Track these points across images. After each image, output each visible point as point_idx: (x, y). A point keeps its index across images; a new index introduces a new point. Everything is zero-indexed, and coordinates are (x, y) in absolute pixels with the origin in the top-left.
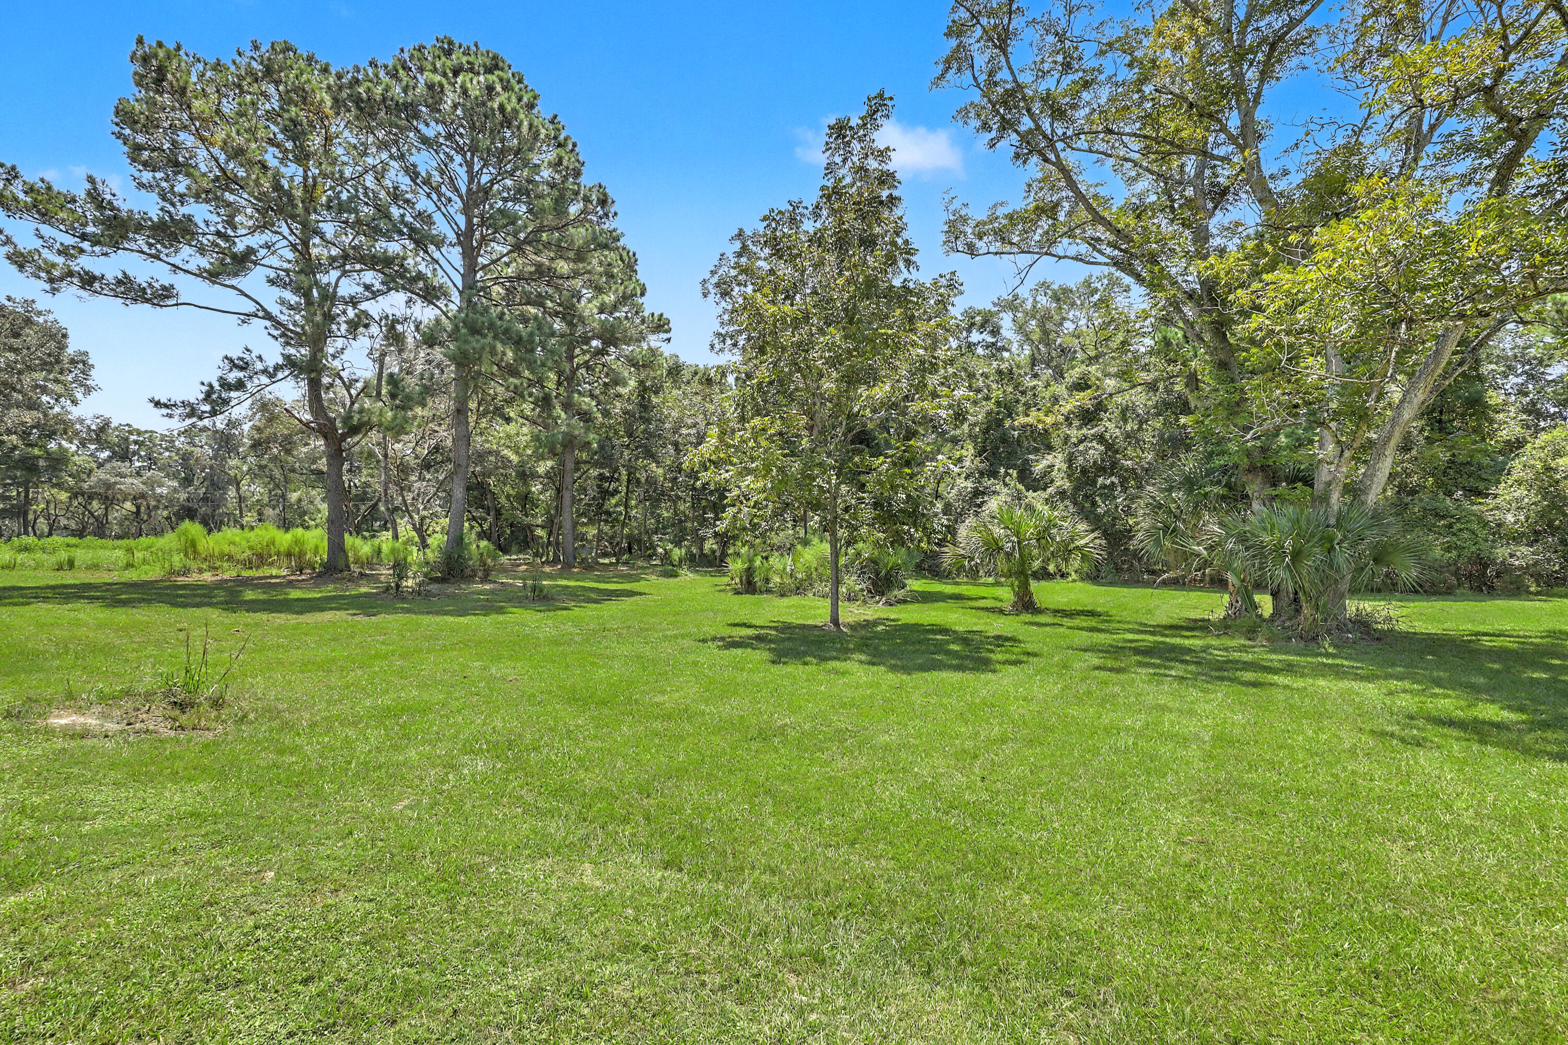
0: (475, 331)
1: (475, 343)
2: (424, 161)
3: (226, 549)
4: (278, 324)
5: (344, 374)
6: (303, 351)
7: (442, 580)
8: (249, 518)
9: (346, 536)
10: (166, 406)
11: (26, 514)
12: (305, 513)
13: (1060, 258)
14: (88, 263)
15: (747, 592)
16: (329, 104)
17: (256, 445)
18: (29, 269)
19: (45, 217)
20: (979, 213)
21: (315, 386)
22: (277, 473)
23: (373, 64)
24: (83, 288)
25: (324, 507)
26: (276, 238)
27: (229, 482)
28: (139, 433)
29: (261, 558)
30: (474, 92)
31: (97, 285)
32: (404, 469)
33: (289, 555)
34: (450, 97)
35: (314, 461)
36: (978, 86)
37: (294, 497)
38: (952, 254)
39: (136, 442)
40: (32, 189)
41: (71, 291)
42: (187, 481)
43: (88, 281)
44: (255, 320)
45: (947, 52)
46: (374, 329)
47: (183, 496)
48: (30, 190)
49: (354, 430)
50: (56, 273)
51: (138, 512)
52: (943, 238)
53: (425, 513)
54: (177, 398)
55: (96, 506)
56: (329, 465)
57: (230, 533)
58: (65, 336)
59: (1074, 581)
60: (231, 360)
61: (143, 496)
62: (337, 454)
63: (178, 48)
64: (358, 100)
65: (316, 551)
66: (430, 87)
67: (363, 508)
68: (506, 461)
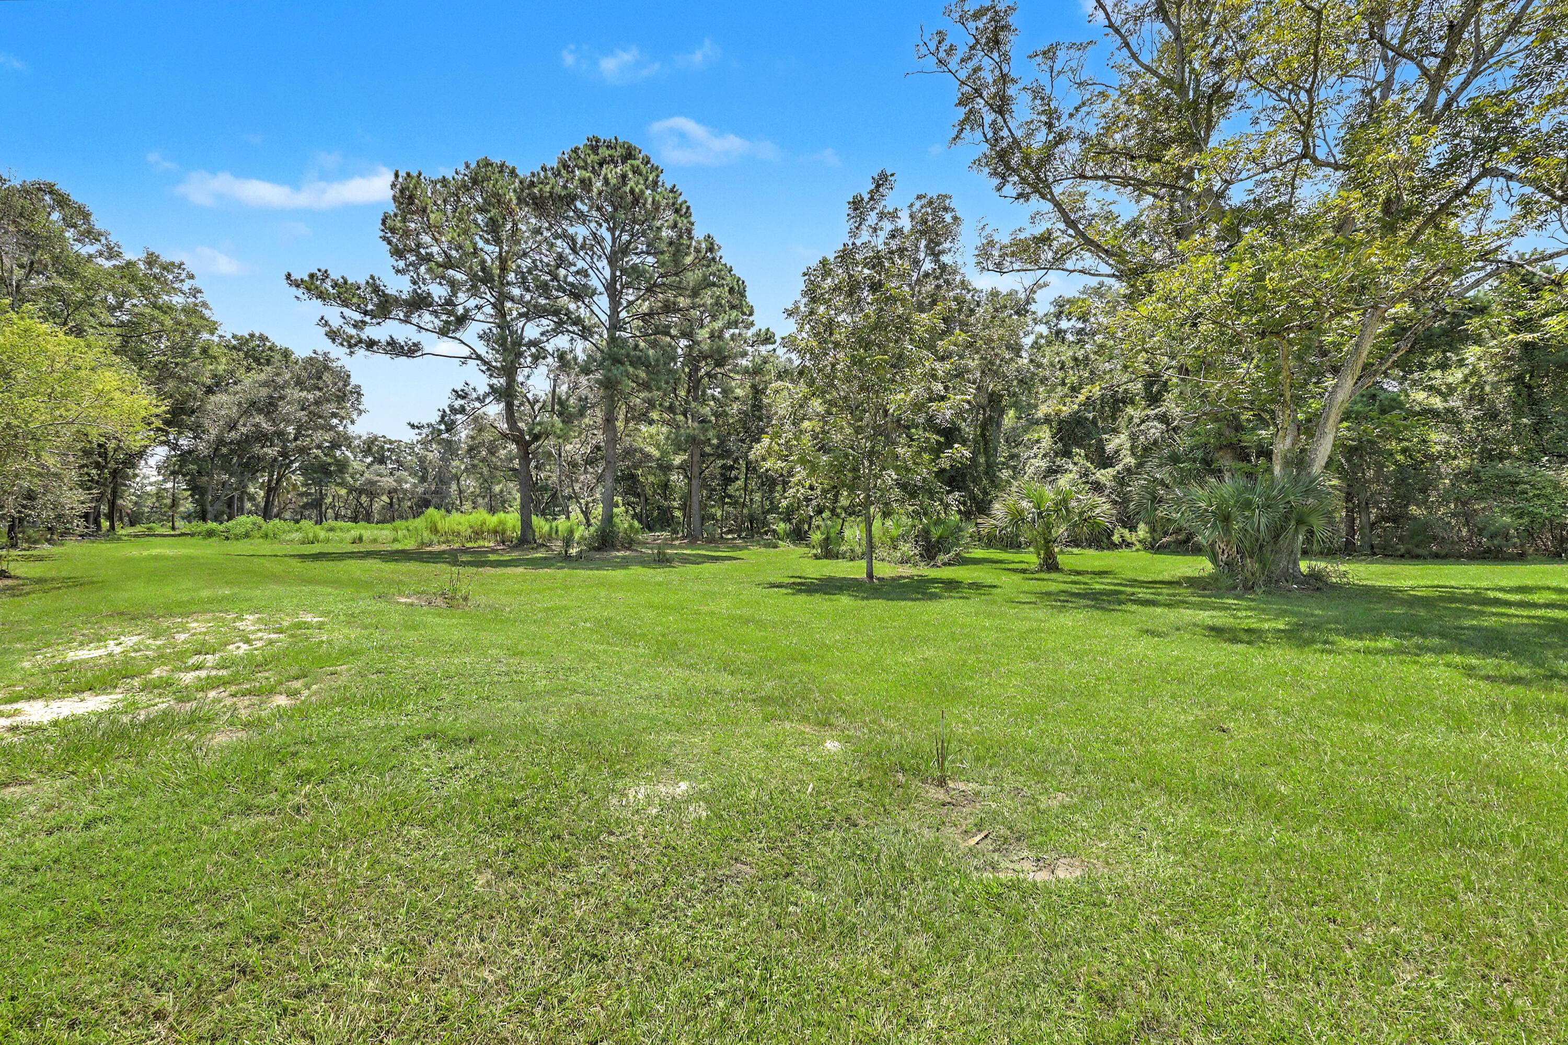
0: (617, 361)
1: (616, 371)
2: (580, 232)
3: (456, 528)
4: (485, 363)
5: (530, 396)
6: (502, 381)
7: (598, 549)
8: (467, 506)
9: (534, 517)
10: (418, 428)
11: (321, 505)
12: (505, 502)
13: (1071, 272)
14: (371, 332)
15: (826, 557)
16: (515, 201)
17: (471, 449)
18: (338, 341)
19: (345, 303)
20: (1004, 238)
21: (509, 407)
22: (485, 471)
23: (544, 169)
24: (367, 350)
25: (518, 496)
26: (482, 302)
27: (451, 479)
28: (391, 442)
29: (478, 534)
30: (613, 181)
31: (375, 348)
32: (574, 465)
33: (496, 532)
34: (598, 184)
35: (511, 460)
36: (987, 141)
37: (497, 489)
38: (985, 272)
39: (389, 450)
40: (336, 284)
41: (361, 352)
42: (423, 479)
43: (371, 344)
44: (469, 361)
45: (962, 117)
46: (550, 360)
47: (420, 490)
48: (335, 285)
49: (536, 438)
50: (353, 341)
51: (391, 504)
52: (975, 260)
53: (590, 499)
54: (424, 422)
55: (364, 499)
56: (520, 464)
57: (456, 516)
58: (349, 376)
59: (1138, 550)
60: (456, 392)
61: (395, 490)
62: (525, 457)
63: (420, 174)
64: (534, 198)
65: (514, 530)
66: (582, 181)
67: (546, 496)
68: (648, 456)
